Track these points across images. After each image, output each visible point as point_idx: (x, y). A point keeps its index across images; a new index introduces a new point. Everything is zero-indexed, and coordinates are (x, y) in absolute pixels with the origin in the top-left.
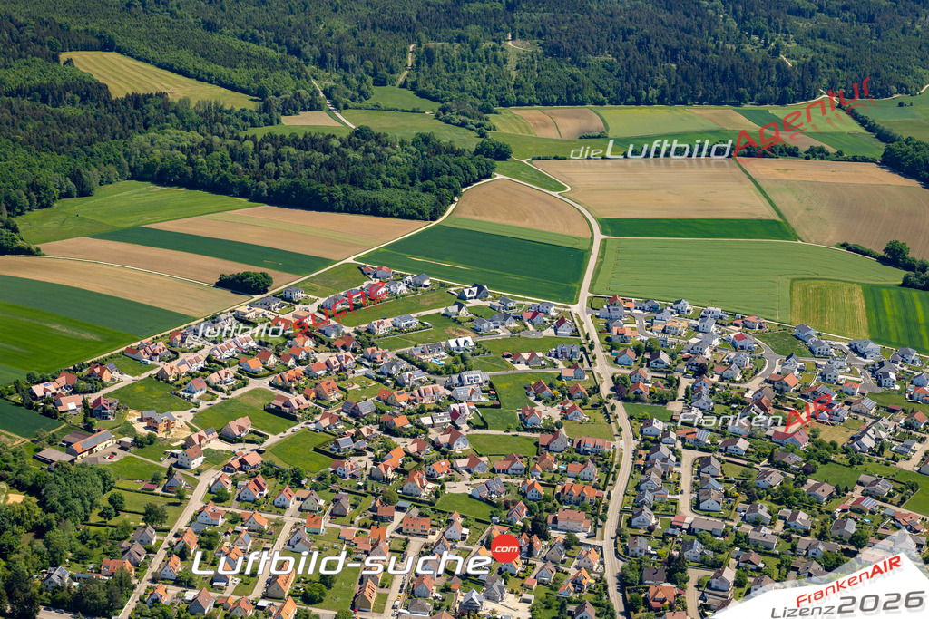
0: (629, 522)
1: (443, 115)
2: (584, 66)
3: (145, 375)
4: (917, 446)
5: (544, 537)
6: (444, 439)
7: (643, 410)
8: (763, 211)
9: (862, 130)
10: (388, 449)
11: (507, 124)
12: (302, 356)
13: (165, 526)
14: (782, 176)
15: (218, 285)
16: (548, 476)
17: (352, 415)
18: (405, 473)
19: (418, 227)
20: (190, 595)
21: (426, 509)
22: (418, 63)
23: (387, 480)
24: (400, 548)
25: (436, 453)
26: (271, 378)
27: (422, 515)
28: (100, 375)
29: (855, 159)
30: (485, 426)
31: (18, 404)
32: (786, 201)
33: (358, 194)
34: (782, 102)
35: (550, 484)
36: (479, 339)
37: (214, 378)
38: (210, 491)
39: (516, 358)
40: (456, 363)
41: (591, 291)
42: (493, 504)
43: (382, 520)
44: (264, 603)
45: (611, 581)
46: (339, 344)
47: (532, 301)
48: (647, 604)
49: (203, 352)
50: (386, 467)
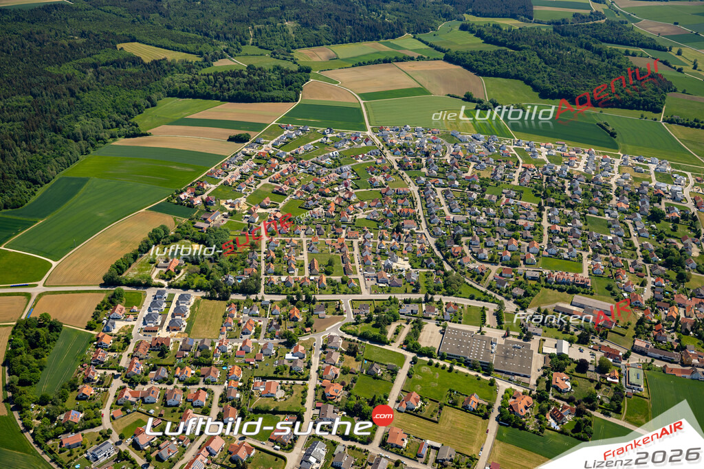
0: (429, 221)
1: (274, 56)
2: (318, 30)
3: (220, 184)
4: (514, 175)
5: (402, 232)
6: (347, 196)
7: (413, 173)
8: (412, 84)
9: (427, 47)
10: (328, 204)
11: (300, 57)
12: (276, 167)
13: (259, 250)
14: (413, 69)
15: (228, 140)
16: (392, 206)
17: (306, 190)
18: (338, 212)
19: (292, 106)
21: (353, 227)
22: (255, 35)
23: (333, 217)
24: (350, 245)
25: (345, 202)
26: (269, 178)
27: (352, 230)
28: (203, 186)
29: (435, 59)
30: (359, 188)
31: (176, 204)
32: (420, 79)
33: (264, 94)
34: (393, 37)
35: (393, 209)
36: (339, 151)
37: (247, 182)
39: (357, 157)
40: (336, 162)
41: (370, 125)
42: (377, 221)
43: (338, 234)
44: (312, 278)
45: (434, 247)
46: (288, 160)
47: (351, 132)
48: (452, 255)
49: (237, 170)
50: (331, 212)
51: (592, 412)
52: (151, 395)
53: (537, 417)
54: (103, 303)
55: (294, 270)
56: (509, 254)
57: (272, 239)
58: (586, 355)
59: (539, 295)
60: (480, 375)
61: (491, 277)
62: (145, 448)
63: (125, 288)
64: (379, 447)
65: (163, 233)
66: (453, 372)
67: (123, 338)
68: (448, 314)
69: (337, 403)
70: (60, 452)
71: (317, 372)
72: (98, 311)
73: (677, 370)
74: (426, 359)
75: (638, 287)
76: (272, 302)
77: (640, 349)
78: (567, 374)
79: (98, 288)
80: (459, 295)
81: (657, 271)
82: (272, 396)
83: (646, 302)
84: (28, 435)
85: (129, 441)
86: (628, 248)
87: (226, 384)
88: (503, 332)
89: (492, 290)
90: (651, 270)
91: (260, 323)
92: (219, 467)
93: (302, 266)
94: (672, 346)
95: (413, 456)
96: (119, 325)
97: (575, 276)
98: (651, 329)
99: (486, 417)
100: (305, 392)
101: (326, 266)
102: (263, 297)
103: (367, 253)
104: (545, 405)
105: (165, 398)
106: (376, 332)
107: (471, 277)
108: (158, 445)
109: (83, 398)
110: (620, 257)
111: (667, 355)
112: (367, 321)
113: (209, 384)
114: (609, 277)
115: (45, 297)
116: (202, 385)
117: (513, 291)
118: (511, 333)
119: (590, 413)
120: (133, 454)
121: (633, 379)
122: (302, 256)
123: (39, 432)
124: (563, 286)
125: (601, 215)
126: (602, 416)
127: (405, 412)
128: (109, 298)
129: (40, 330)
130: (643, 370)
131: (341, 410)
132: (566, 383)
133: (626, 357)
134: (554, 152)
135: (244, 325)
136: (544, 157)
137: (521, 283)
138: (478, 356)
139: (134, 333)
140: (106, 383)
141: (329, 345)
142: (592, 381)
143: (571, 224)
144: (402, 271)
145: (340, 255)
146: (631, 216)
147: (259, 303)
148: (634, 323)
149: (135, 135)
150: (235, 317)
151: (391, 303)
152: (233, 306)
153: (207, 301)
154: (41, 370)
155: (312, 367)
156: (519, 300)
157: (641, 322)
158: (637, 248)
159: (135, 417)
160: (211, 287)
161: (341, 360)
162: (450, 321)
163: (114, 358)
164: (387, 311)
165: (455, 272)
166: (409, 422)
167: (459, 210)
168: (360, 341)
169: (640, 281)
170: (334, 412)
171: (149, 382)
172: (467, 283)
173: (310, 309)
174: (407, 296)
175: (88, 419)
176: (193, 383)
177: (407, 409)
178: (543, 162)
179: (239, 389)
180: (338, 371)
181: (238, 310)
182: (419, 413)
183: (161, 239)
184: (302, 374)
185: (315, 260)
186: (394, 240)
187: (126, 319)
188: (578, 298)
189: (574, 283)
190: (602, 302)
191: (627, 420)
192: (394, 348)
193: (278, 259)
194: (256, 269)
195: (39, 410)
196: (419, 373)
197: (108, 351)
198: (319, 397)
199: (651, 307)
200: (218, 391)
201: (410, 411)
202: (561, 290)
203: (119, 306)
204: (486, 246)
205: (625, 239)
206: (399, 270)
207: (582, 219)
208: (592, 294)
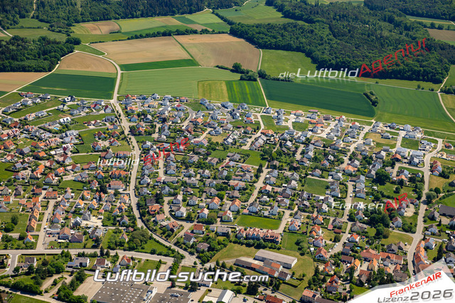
0: (140, 182)
1: (51, 29)
2: (109, 4)
4: (248, 140)
5: (106, 193)
6: (61, 159)
7: (141, 138)
8: (185, 56)
9: (222, 21)
10: (37, 166)
11: (78, 30)
14: (191, 42)
16: (106, 169)
17: (20, 154)
18: (45, 174)
19: (44, 75)
21: (56, 188)
22: (38, 7)
23: (38, 179)
24: (45, 205)
25: (58, 165)
27: (54, 190)
29: (219, 33)
30: (78, 152)
32: (194, 51)
33: (16, 63)
34: (190, 12)
35: (107, 172)
36: (73, 118)
39: (89, 124)
40: (64, 128)
41: (118, 94)
42: (84, 182)
43: (37, 194)
45: (134, 206)
46: (13, 126)
47: (94, 100)
48: (148, 213)
50: (38, 173)
56: (208, 212)
59: (225, 249)
61: (181, 234)
75: (329, 242)
77: (306, 298)
81: (357, 229)
83: (331, 256)
88: (170, 283)
89: (178, 246)
90: (351, 228)
94: (341, 296)
97: (267, 232)
101: (8, 223)
103: (59, 209)
106: (31, 283)
107: (161, 234)
112: (27, 274)
114: (303, 233)
117: (198, 246)
124: (251, 241)
125: (323, 178)
134: (302, 119)
136: (290, 124)
137: (210, 238)
143: (286, 185)
144: (90, 228)
145: (30, 214)
146: (355, 178)
148: (310, 275)
151: (62, 257)
156: (201, 254)
167: (174, 172)
168: (10, 291)
169: (334, 237)
172: (155, 240)
174: (81, 251)
178: (287, 128)
186: (94, 200)
188: (262, 253)
189: (263, 239)
190: (285, 256)
192: (46, 298)
199: (335, 260)
202: (248, 245)
204: (187, 205)
205: (339, 199)
206: (87, 227)
207: (301, 181)
208: (279, 249)
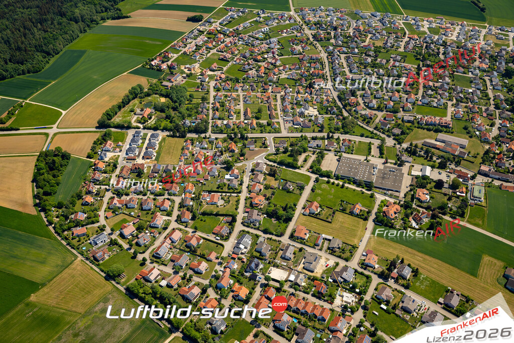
0: (334, 79)
3: (180, 53)
4: (401, 43)
5: (313, 88)
6: (273, 61)
7: (324, 43)
10: (260, 67)
12: (222, 41)
13: (208, 102)
15: (187, 20)
16: (307, 69)
17: (244, 57)
18: (267, 74)
20: (225, 122)
21: (277, 85)
23: (263, 77)
24: (275, 98)
25: (272, 66)
26: (216, 49)
28: (168, 56)
30: (282, 55)
31: (149, 69)
35: (308, 71)
36: (269, 27)
37: (200, 52)
38: (214, 88)
39: (282, 32)
40: (266, 36)
41: (293, 7)
42: (295, 80)
43: (266, 90)
44: (246, 121)
45: (336, 99)
46: (231, 34)
47: (279, 12)
48: (349, 104)
49: (193, 43)
50: (262, 73)
51: (443, 217)
52: (131, 202)
53: (402, 219)
54: (98, 139)
55: (233, 116)
56: (392, 103)
57: (217, 94)
58: (443, 176)
59: (412, 133)
60: (364, 190)
61: (377, 120)
62: (129, 237)
63: (113, 130)
64: (289, 238)
65: (139, 90)
66: (345, 188)
67: (112, 164)
68: (343, 147)
69: (260, 209)
70: (73, 239)
71: (247, 187)
72: (94, 145)
73: (510, 187)
74: (326, 179)
75: (488, 127)
76: (216, 139)
77: (485, 172)
78: (427, 190)
79: (94, 129)
80: (353, 134)
81: (504, 115)
82: (215, 204)
83: (493, 139)
84: (51, 228)
85: (118, 232)
86: (484, 98)
87: (183, 196)
88: (383, 160)
89: (378, 130)
90: (499, 115)
91: (207, 154)
92: (178, 250)
93: (239, 113)
94: (509, 170)
95: (312, 245)
96: (109, 155)
97: (441, 119)
98: (494, 158)
99: (366, 219)
100: (238, 201)
101: (256, 113)
102: (210, 135)
103: (286, 103)
104: (409, 211)
105: (141, 205)
106: (290, 160)
107: (363, 121)
108: (137, 236)
109: (86, 204)
110: (477, 105)
111: (504, 176)
112: (284, 152)
113: (171, 196)
114: (466, 120)
115: (58, 135)
116: (166, 196)
117: (393, 131)
118: (389, 161)
119: (442, 217)
120: (120, 241)
121: (476, 194)
122: (239, 106)
123: (58, 226)
124: (431, 127)
125: (466, 74)
126: (451, 220)
127: (308, 215)
128: (102, 136)
129: (55, 158)
130: (485, 187)
131: (263, 214)
132: (426, 196)
133: (473, 178)
134: (434, 25)
135: (196, 155)
136: (425, 29)
137: (400, 124)
138: (363, 177)
139: (119, 161)
140: (101, 194)
141: (257, 169)
142: (445, 195)
143: (441, 81)
144: (312, 116)
145: (267, 105)
146: (489, 74)
147: (207, 140)
148: (482, 154)
149: (119, 18)
150: (190, 149)
151: (303, 140)
152: (189, 142)
153: (171, 138)
154: (58, 185)
155: (244, 184)
156: (397, 137)
157: (487, 152)
158: (491, 98)
159: (121, 217)
160: (173, 128)
161: (265, 179)
162: (345, 153)
163: (107, 178)
164: (299, 145)
165: (351, 117)
166: (311, 222)
167: (357, 71)
168: (278, 166)
169: (490, 122)
170: (258, 215)
171: (131, 194)
172: (359, 125)
173: (243, 143)
174: (314, 135)
175: (90, 218)
176: (160, 195)
177: (310, 213)
178: (425, 33)
179: (192, 199)
180: (262, 187)
181: (192, 145)
182: (318, 216)
183: (138, 94)
184: (236, 189)
185: (248, 109)
186: (307, 94)
187: (114, 151)
188: (441, 136)
189: (439, 125)
190: (460, 139)
191: (468, 222)
192: (303, 171)
193: (222, 108)
194: (206, 115)
195: (57, 211)
196: (320, 189)
197: (102, 173)
198: (248, 205)
199: (496, 142)
200: (178, 200)
201: (312, 215)
202: (429, 130)
203: (109, 142)
204: (375, 97)
205: (483, 92)
206: (310, 116)
207: (451, 77)
208: (452, 133)
